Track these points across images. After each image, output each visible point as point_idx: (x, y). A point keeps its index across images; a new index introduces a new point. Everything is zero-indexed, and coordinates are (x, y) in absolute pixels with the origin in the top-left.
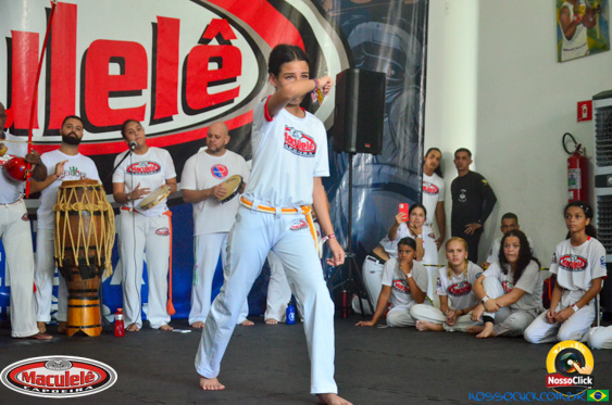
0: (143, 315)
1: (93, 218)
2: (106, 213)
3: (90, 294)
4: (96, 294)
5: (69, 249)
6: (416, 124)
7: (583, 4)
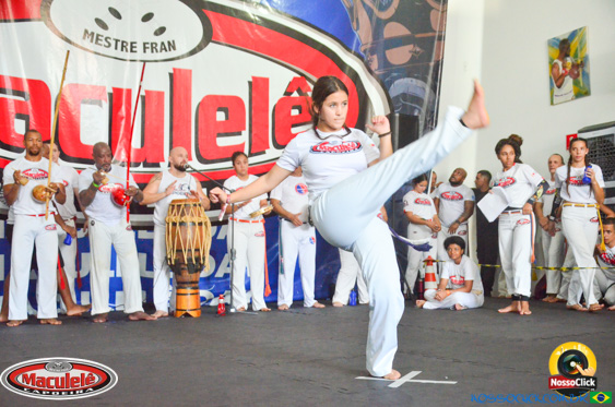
1: (197, 228)
5: (179, 251)
7: (569, 61)
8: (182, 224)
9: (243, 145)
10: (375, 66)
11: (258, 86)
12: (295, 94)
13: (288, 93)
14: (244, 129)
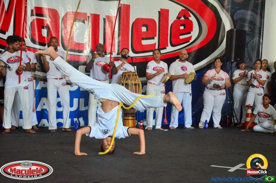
1: (134, 86)
2: (139, 84)
3: (132, 115)
4: (134, 115)
9: (155, 44)
10: (226, 3)
11: (164, 14)
12: (182, 18)
13: (179, 17)
14: (156, 36)
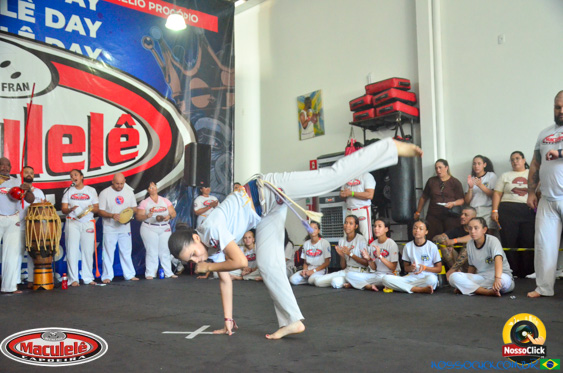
0: (80, 276)
1: (48, 224)
2: (56, 221)
3: (47, 266)
5: (34, 241)
6: (230, 171)
7: (311, 111)
8: (37, 221)
9: (83, 162)
10: (183, 108)
11: (95, 120)
12: (124, 127)
